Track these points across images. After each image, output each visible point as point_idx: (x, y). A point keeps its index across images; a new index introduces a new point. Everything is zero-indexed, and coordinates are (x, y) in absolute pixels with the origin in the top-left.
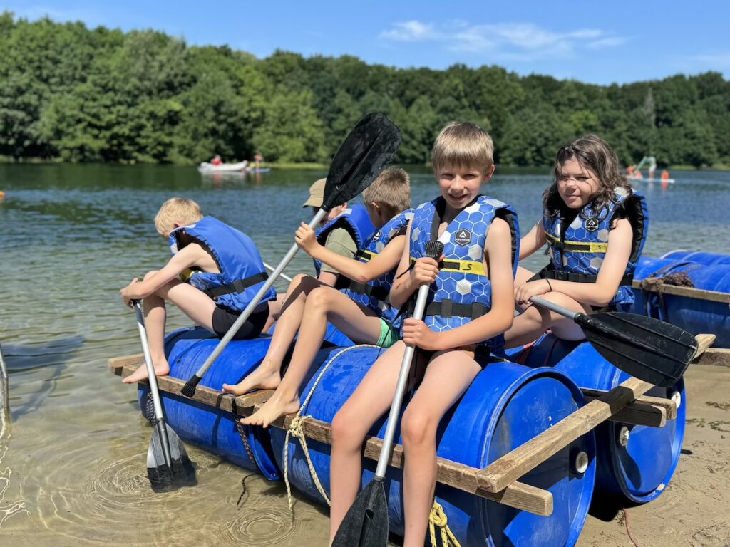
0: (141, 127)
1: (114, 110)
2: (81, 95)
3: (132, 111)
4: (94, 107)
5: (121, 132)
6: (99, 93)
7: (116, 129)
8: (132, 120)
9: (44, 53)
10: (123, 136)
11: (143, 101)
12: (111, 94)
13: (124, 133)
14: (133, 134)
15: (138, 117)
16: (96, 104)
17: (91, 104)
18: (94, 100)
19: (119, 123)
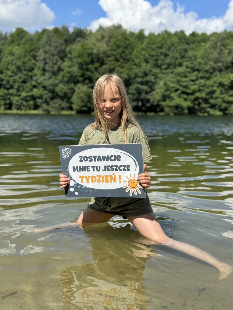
0: (213, 92)
1: (197, 82)
2: (178, 74)
3: (209, 82)
4: (185, 81)
5: (200, 96)
6: (189, 72)
7: (198, 94)
8: (208, 88)
9: (160, 51)
10: (202, 98)
11: (216, 76)
12: (196, 73)
13: (202, 96)
14: (208, 97)
15: (212, 86)
16: (187, 79)
17: (184, 79)
18: (186, 77)
19: (199, 91)
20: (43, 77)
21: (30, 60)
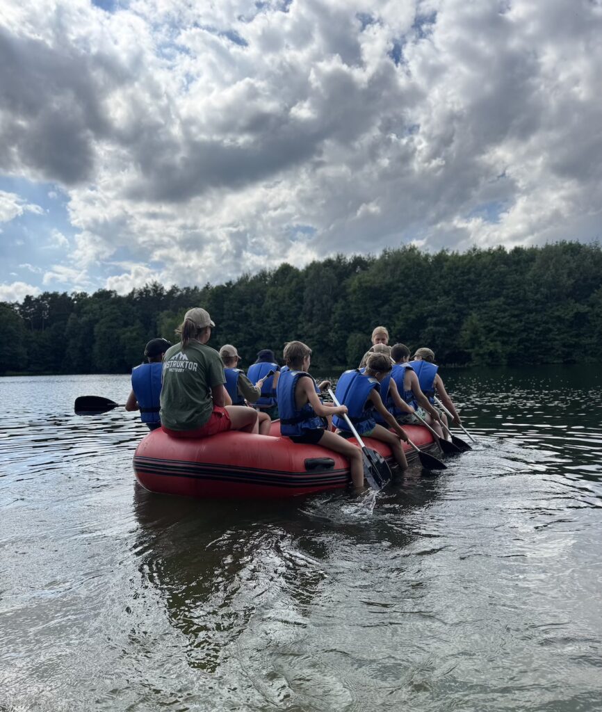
20: (310, 324)
21: (295, 303)
